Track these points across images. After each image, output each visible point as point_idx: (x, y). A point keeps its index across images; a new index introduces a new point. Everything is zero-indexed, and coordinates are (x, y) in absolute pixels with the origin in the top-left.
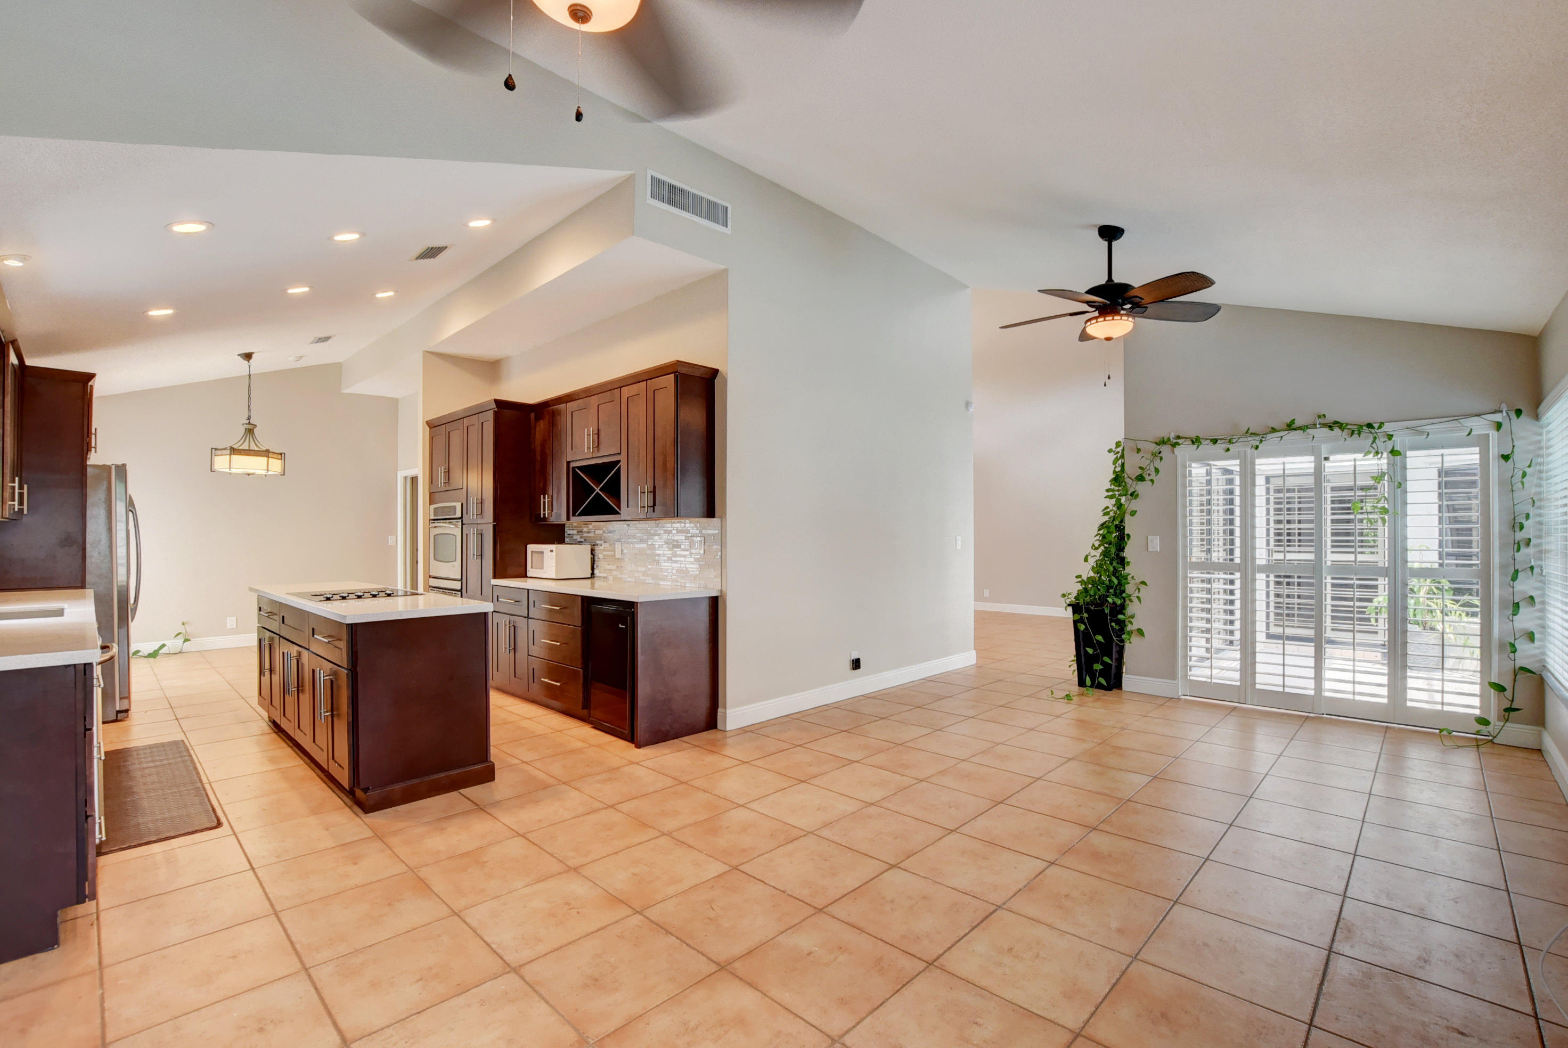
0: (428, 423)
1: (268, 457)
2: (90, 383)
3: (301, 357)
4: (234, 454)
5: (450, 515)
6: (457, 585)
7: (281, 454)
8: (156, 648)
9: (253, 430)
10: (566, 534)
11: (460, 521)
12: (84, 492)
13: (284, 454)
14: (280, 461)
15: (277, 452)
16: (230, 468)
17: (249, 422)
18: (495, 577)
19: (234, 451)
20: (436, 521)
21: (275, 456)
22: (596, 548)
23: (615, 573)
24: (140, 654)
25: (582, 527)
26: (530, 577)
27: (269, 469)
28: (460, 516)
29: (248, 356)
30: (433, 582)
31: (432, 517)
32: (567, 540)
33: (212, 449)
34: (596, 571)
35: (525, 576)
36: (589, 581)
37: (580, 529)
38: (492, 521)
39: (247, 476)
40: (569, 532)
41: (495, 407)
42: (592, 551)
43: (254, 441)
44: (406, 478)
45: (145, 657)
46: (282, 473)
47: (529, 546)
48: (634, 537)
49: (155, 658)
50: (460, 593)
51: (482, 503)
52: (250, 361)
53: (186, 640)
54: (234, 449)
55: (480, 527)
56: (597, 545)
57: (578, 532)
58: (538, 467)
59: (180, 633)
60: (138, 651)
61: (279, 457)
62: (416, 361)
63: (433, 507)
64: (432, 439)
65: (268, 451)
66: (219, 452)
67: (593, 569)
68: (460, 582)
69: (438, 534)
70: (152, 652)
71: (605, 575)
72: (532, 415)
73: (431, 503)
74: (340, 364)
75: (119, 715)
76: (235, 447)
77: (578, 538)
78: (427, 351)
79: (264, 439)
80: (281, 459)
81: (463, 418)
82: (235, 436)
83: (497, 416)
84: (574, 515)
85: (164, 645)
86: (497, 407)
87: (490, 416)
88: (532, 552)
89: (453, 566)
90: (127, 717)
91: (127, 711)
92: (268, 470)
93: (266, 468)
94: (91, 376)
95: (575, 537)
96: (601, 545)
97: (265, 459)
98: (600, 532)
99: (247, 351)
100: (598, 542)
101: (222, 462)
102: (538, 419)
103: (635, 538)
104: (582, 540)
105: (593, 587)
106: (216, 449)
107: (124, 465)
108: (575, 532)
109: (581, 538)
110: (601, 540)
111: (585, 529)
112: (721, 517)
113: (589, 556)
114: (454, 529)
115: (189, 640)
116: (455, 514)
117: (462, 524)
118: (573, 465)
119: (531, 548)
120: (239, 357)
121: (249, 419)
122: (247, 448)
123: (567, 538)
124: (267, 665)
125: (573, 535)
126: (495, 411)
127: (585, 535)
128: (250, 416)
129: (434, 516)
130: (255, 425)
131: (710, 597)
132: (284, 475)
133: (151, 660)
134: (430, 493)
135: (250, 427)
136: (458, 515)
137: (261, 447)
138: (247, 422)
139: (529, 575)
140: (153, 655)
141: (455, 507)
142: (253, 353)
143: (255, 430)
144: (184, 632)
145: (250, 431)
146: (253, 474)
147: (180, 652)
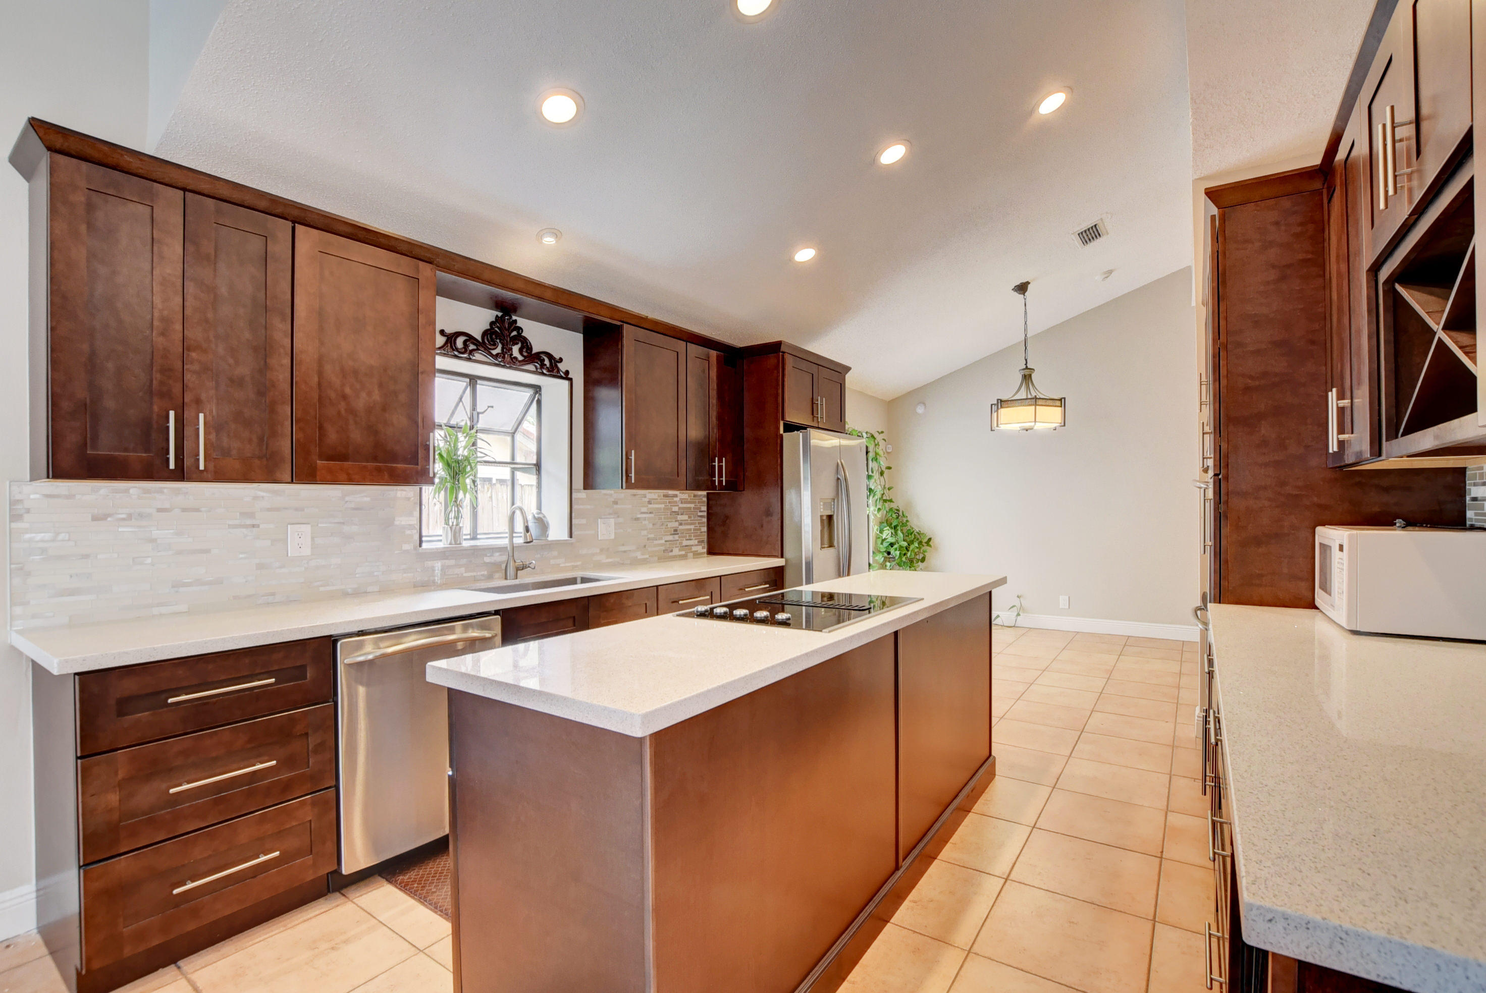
1: (1047, 405)
2: (845, 378)
7: (1061, 400)
9: (1030, 376)
10: (1468, 498)
12: (780, 461)
13: (1065, 398)
14: (1060, 408)
15: (1056, 398)
17: (1027, 367)
21: (1054, 403)
27: (1048, 420)
29: (1022, 288)
33: (991, 403)
39: (1025, 431)
46: (1063, 424)
52: (1026, 293)
53: (1018, 614)
59: (1014, 607)
61: (1058, 403)
65: (1047, 398)
72: (1325, 193)
76: (1014, 397)
79: (1043, 385)
80: (1061, 407)
85: (998, 617)
92: (1037, 421)
93: (1034, 420)
97: (1044, 408)
99: (1021, 282)
102: (1330, 193)
106: (999, 402)
120: (1014, 292)
121: (1026, 364)
122: (1026, 398)
128: (1027, 360)
130: (1033, 369)
132: (1064, 425)
135: (1027, 372)
137: (1038, 394)
138: (1024, 366)
142: (1028, 283)
143: (1033, 376)
144: (1018, 605)
145: (1027, 378)
146: (1032, 429)
147: (1014, 626)
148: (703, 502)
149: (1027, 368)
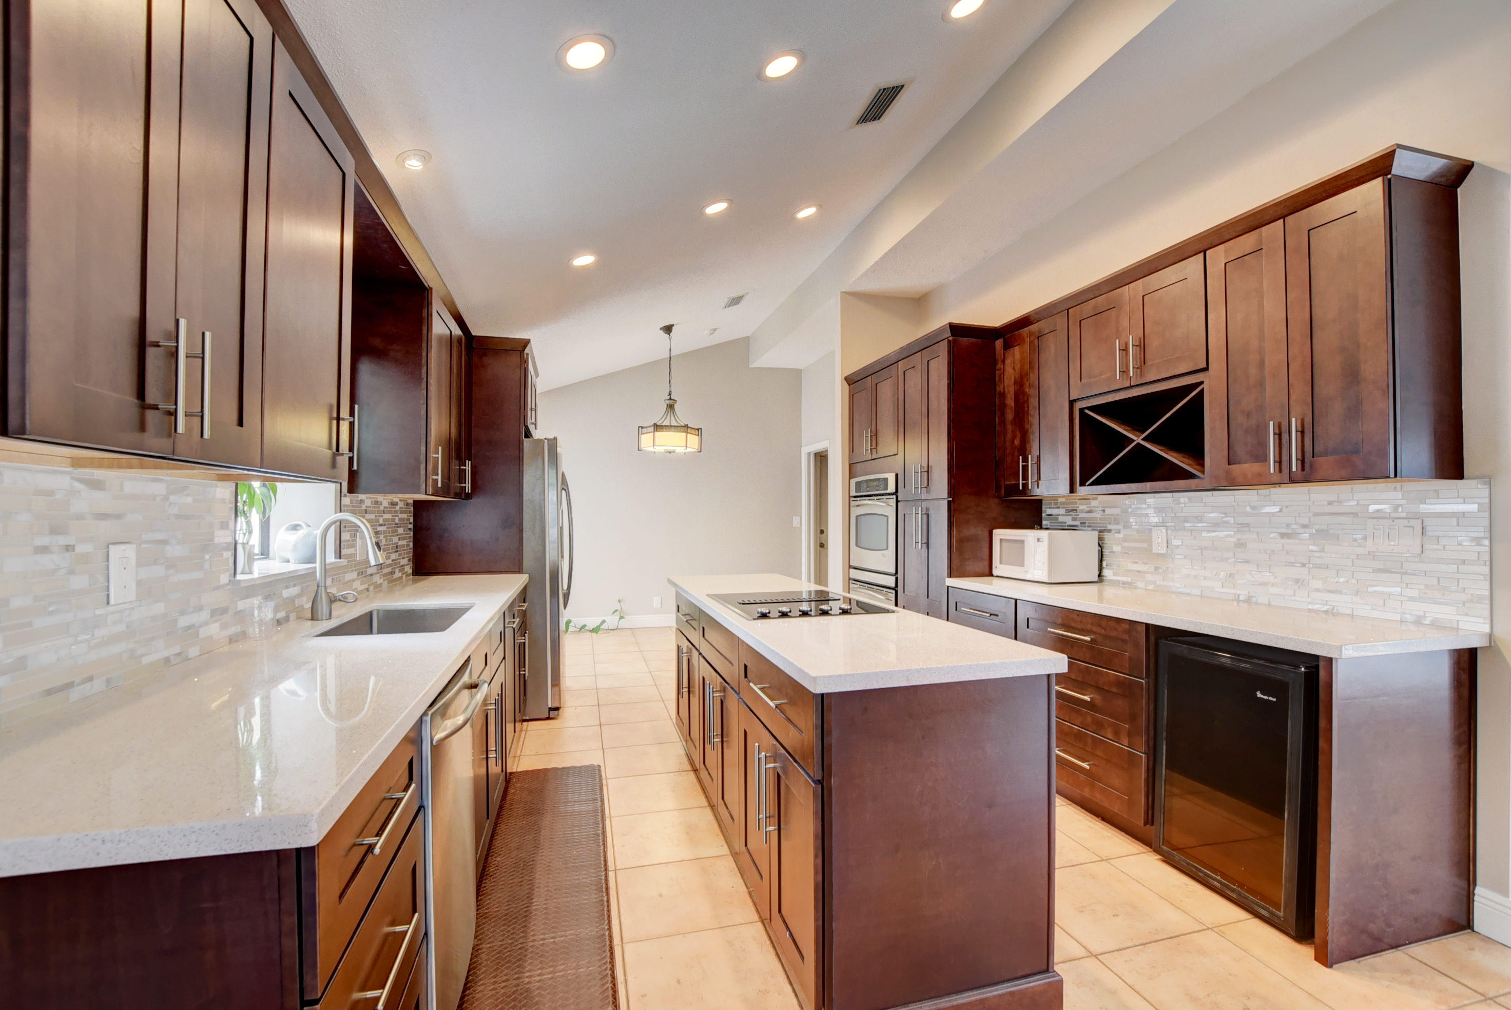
0: (847, 379)
1: (687, 433)
2: (526, 351)
3: (715, 330)
4: (657, 431)
5: (878, 490)
6: (891, 582)
7: (698, 430)
8: (598, 624)
9: (674, 405)
10: (1044, 515)
11: (894, 497)
12: (521, 468)
13: (701, 429)
14: (697, 437)
15: (695, 427)
16: (654, 445)
18: (950, 575)
19: (657, 427)
20: (859, 499)
21: (693, 431)
22: (1106, 536)
23: (1149, 577)
24: (587, 628)
25: (1076, 503)
26: (997, 576)
27: (688, 446)
28: (894, 491)
29: (668, 329)
30: (854, 574)
31: (853, 493)
32: (1044, 523)
33: (639, 427)
34: (1106, 572)
35: (991, 574)
36: (1094, 588)
37: (1071, 507)
38: (946, 495)
39: (668, 454)
40: (1049, 511)
41: (950, 334)
42: (1100, 539)
43: (675, 419)
44: (809, 454)
45: (590, 631)
46: (699, 450)
47: (997, 532)
48: (1200, 519)
49: (597, 633)
50: (894, 592)
51: (928, 472)
52: (671, 334)
53: (621, 617)
54: (657, 426)
55: (924, 504)
56: (1109, 531)
57: (1068, 511)
58: (1010, 416)
59: (617, 610)
60: (584, 626)
61: (697, 432)
62: (832, 307)
63: (853, 481)
64: (852, 396)
65: (686, 426)
66: (645, 430)
67: (1101, 568)
68: (894, 578)
69: (861, 515)
70: (595, 627)
71: (1129, 579)
72: (999, 343)
73: (851, 476)
74: (748, 337)
75: (551, 712)
76: (658, 423)
77: (1069, 521)
78: (844, 292)
79: (683, 414)
80: (698, 435)
81: (898, 362)
82: (658, 414)
83: (953, 349)
84: (1082, 484)
85: (604, 621)
86: (952, 335)
87: (943, 350)
88: (1001, 540)
89: (884, 555)
90: (558, 715)
91: (557, 709)
92: (686, 447)
93: (684, 445)
94: (526, 343)
95: (1061, 519)
96: (1119, 532)
97: (684, 434)
98: (1116, 511)
99: (667, 324)
100: (1109, 527)
101: (646, 440)
102: (1007, 346)
103: (1201, 522)
104: (1077, 523)
105: (1101, 598)
106: (642, 427)
107: (555, 439)
108: (1062, 511)
109: (1074, 519)
110: (1118, 524)
111: (1081, 507)
112: (1488, 479)
113: (1097, 548)
114: (886, 508)
115: (624, 618)
116: (886, 489)
117: (897, 501)
118: (1078, 406)
119: (1000, 534)
120: (661, 331)
121: (670, 394)
122: (669, 424)
123: (1046, 520)
124: (685, 684)
125: (1059, 515)
126: (949, 342)
127: (1082, 515)
128: (671, 392)
129: (856, 492)
130: (676, 401)
131: (1450, 650)
132: (701, 451)
133: (594, 635)
134: (850, 464)
135: (671, 402)
136: (891, 488)
137: (680, 422)
138: (668, 397)
139: (995, 572)
140: (595, 630)
141: (886, 480)
142: (673, 325)
143: (675, 405)
144: (619, 610)
145: (671, 407)
146: (674, 452)
147: (617, 629)
148: (410, 512)
149: (670, 399)
